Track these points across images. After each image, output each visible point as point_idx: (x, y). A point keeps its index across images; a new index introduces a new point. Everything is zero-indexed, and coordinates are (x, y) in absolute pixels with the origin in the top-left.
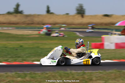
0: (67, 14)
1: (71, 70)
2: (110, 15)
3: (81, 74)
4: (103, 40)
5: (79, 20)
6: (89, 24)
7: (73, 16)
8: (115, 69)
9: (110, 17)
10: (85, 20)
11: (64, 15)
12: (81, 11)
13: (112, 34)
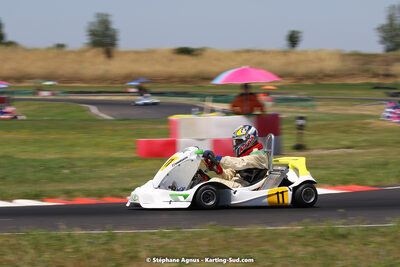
0: (60, 46)
1: (70, 226)
2: (197, 50)
3: (101, 241)
4: (172, 129)
5: (97, 65)
6: (129, 77)
7: (80, 53)
8: (211, 223)
9: (197, 55)
10: (116, 67)
11: (49, 49)
12: (103, 38)
13: (202, 110)
